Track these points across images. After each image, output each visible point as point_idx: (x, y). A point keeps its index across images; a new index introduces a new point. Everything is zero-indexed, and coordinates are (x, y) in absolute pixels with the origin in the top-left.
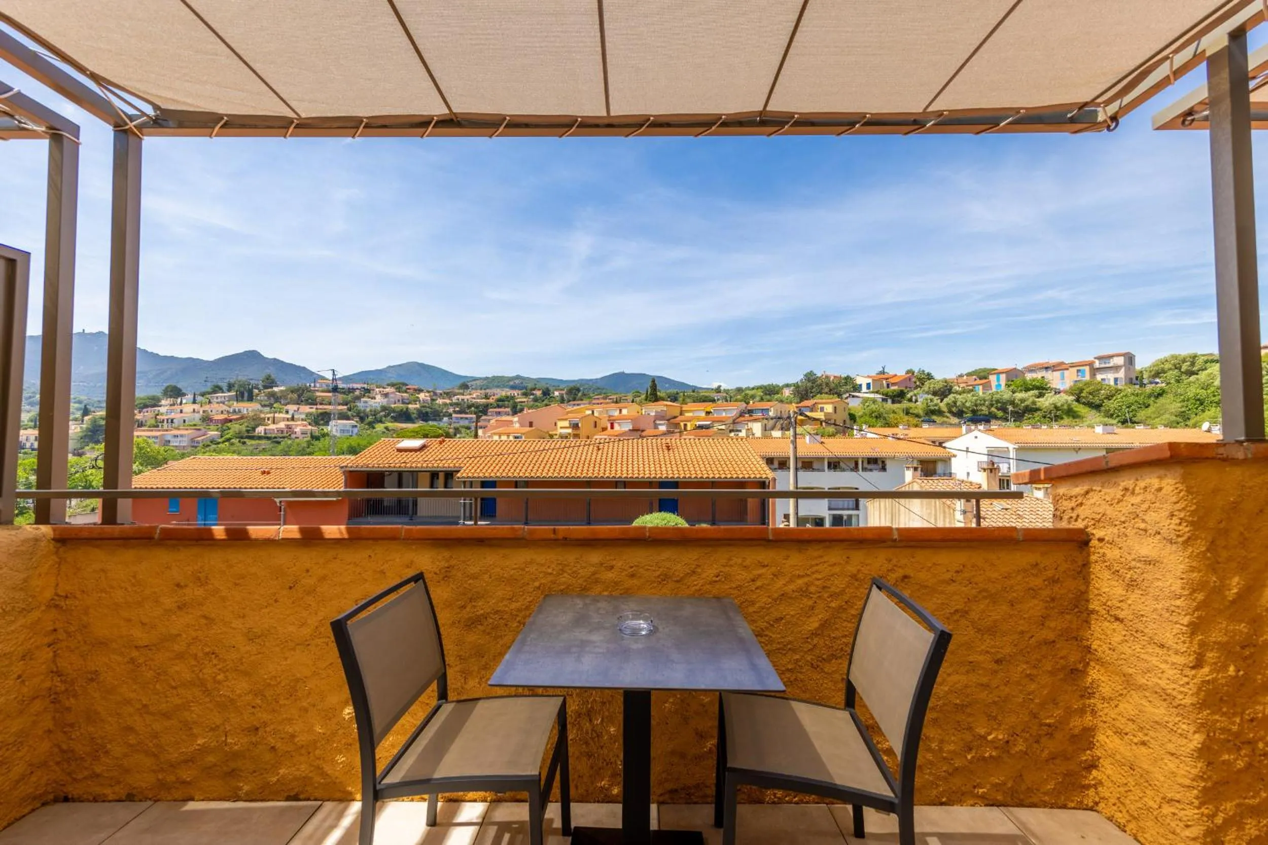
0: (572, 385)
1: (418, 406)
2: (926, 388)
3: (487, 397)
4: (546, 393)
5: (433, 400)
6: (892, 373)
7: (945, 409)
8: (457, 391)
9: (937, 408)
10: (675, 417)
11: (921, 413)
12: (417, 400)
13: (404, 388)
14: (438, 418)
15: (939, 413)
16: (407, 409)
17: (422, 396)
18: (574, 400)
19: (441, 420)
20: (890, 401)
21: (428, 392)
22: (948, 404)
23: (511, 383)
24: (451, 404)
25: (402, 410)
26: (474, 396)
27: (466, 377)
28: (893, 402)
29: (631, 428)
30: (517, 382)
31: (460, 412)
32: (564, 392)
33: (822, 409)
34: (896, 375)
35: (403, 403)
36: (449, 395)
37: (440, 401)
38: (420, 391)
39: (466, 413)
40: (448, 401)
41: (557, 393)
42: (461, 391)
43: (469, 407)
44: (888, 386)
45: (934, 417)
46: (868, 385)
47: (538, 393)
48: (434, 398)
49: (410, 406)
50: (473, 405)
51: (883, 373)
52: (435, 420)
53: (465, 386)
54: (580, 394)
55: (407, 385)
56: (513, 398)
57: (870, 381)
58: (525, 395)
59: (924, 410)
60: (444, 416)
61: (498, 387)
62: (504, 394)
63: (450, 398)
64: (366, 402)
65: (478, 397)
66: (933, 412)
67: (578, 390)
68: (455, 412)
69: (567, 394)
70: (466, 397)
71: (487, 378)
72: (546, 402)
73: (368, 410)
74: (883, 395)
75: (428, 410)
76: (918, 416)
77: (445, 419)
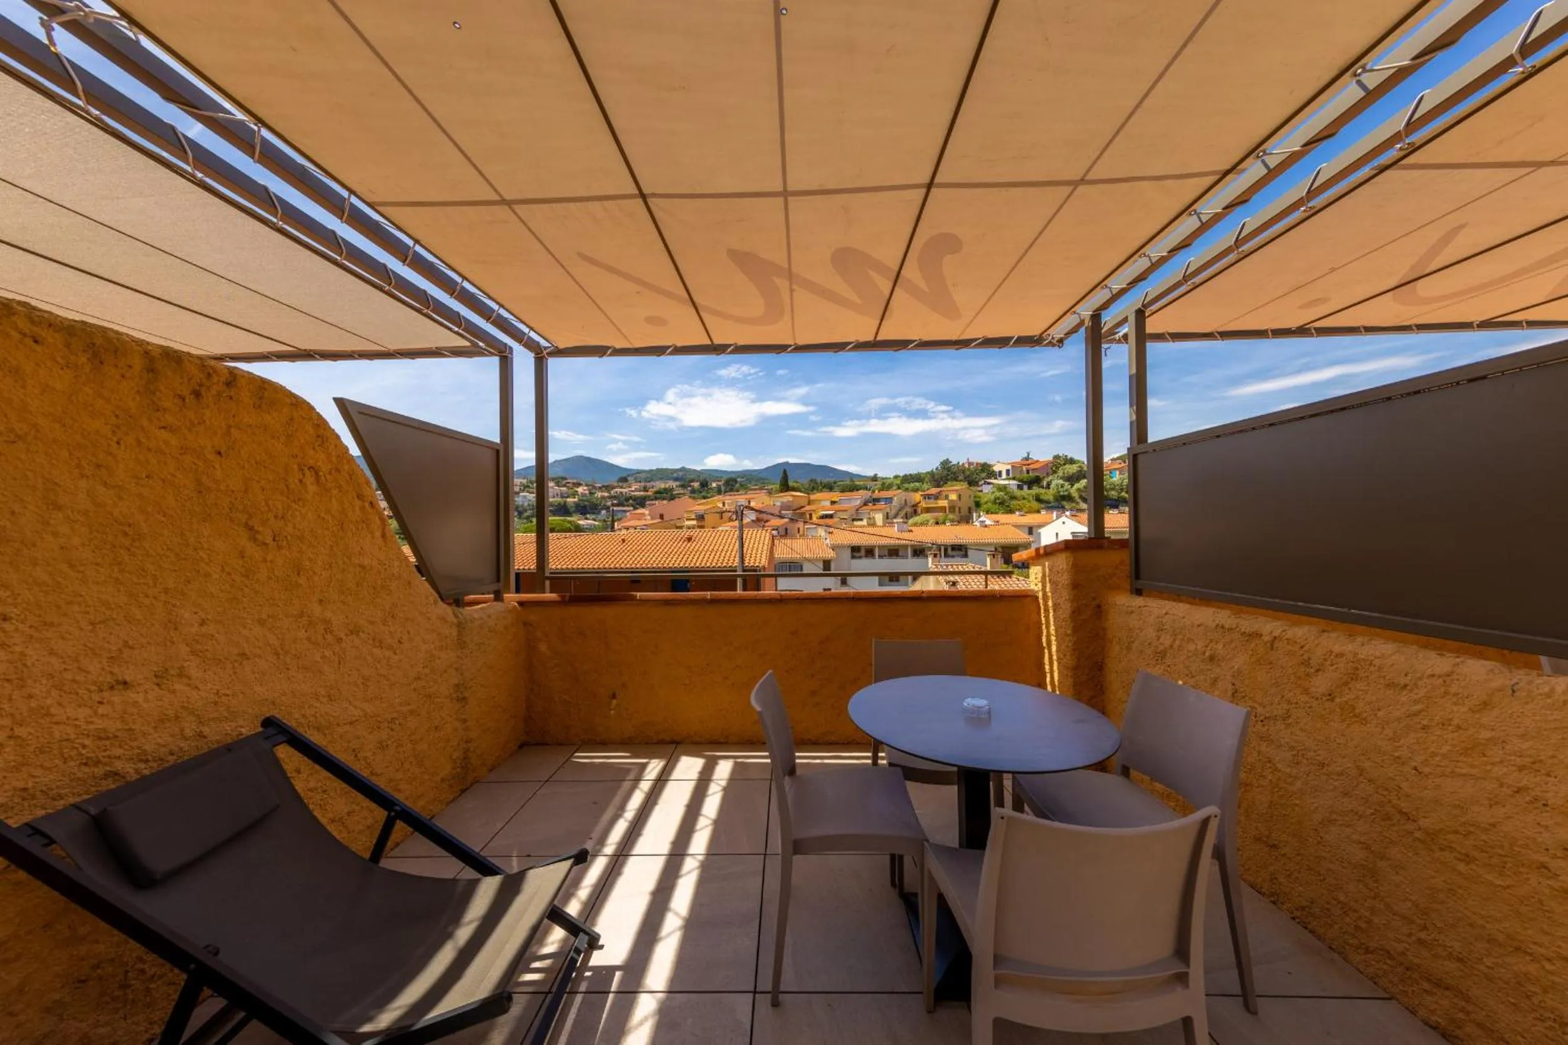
0: (729, 476)
1: (576, 500)
2: (1060, 473)
3: (645, 489)
4: (704, 485)
5: (591, 493)
6: (1035, 459)
7: (1075, 495)
8: (616, 484)
9: (1066, 493)
10: (802, 507)
11: (1051, 498)
12: (575, 494)
13: (564, 482)
14: (596, 511)
15: (1069, 498)
16: (565, 502)
17: (580, 490)
18: (731, 490)
19: (599, 513)
20: (1025, 487)
21: (587, 485)
22: (1079, 490)
23: (675, 475)
24: (611, 497)
25: (559, 504)
26: (633, 489)
27: (631, 470)
28: (1030, 488)
29: (754, 518)
30: (680, 474)
31: (618, 505)
32: (720, 483)
33: (947, 497)
34: (1037, 461)
35: (562, 497)
36: (608, 488)
37: (599, 494)
38: (579, 485)
39: (623, 506)
40: (606, 494)
41: (714, 485)
42: (620, 484)
43: (627, 500)
44: (1028, 472)
45: (1064, 503)
46: (1008, 471)
47: (696, 485)
48: (593, 491)
49: (568, 500)
50: (631, 498)
51: (1027, 459)
52: (594, 513)
53: (624, 480)
54: (737, 485)
55: (566, 479)
56: (672, 490)
57: (1009, 467)
58: (683, 486)
59: (1054, 496)
60: (602, 509)
61: (661, 479)
62: (663, 486)
63: (609, 492)
64: (525, 497)
65: (636, 490)
66: (1063, 498)
67: (736, 482)
68: (613, 505)
69: (724, 485)
70: (624, 490)
71: (652, 471)
72: (704, 494)
73: (526, 504)
74: (1019, 481)
75: (586, 503)
76: (1048, 502)
77: (604, 512)
